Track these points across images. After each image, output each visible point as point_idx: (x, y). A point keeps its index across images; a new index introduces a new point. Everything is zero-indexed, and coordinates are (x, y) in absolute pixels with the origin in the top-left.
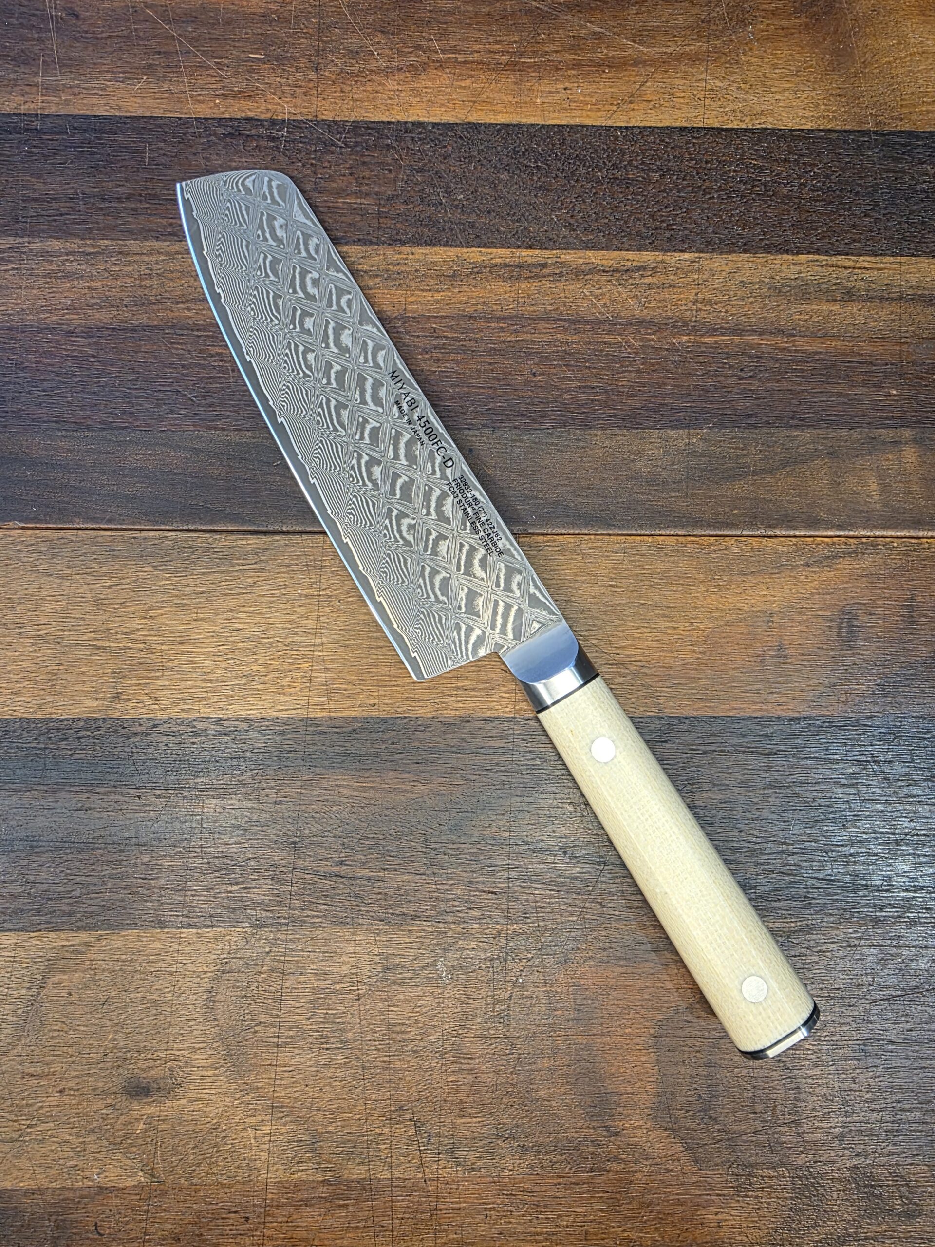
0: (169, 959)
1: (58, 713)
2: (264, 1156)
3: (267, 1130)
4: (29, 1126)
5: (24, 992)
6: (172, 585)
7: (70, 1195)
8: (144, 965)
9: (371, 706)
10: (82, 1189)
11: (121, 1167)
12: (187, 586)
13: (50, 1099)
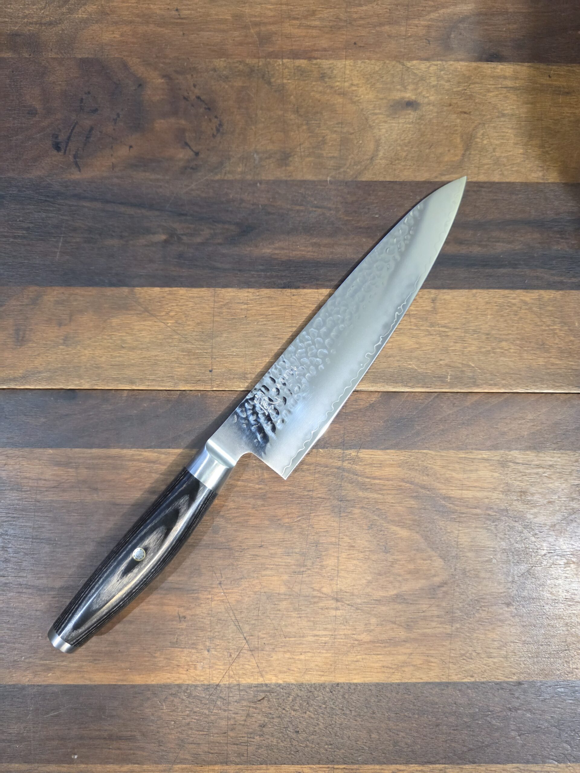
0: (400, 166)
1: (465, 292)
2: (348, 72)
3: (347, 84)
4: (465, 90)
5: (473, 152)
6: (406, 361)
7: (442, 58)
8: (412, 164)
9: (296, 295)
10: (438, 60)
11: (418, 69)
12: (398, 361)
13: (455, 102)
